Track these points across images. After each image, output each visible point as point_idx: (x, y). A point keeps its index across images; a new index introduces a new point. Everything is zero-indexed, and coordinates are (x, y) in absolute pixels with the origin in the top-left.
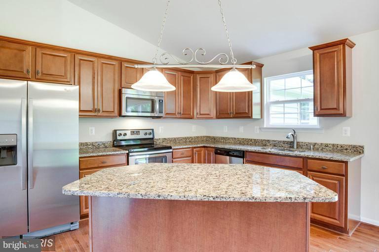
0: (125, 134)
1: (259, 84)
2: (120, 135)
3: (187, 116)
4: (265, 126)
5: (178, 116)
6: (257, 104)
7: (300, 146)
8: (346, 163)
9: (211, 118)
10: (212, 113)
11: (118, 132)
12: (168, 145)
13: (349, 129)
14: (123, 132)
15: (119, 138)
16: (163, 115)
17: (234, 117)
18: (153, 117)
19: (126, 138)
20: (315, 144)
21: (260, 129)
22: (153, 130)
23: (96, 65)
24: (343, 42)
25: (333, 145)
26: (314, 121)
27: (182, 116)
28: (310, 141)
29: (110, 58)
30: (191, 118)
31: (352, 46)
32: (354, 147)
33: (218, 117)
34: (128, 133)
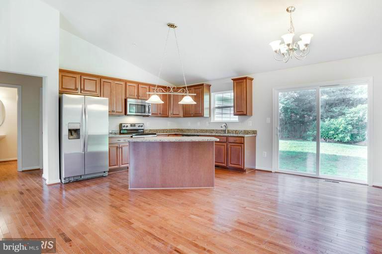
0: (127, 126)
1: (208, 96)
2: (124, 126)
3: (165, 115)
4: (212, 122)
5: (160, 115)
6: (207, 108)
7: (229, 132)
8: (244, 137)
9: (180, 117)
10: (180, 114)
11: (123, 125)
12: (155, 133)
13: (251, 122)
14: (126, 125)
15: (124, 128)
16: (150, 114)
17: (194, 116)
18: (144, 116)
19: (128, 128)
20: (236, 131)
21: (209, 123)
22: (143, 124)
23: (112, 85)
24: (246, 78)
25: (244, 131)
26: (236, 119)
27: (161, 115)
28: (234, 129)
29: (120, 80)
30: (167, 117)
31: (252, 79)
32: (253, 131)
33: (184, 116)
34: (129, 125)
